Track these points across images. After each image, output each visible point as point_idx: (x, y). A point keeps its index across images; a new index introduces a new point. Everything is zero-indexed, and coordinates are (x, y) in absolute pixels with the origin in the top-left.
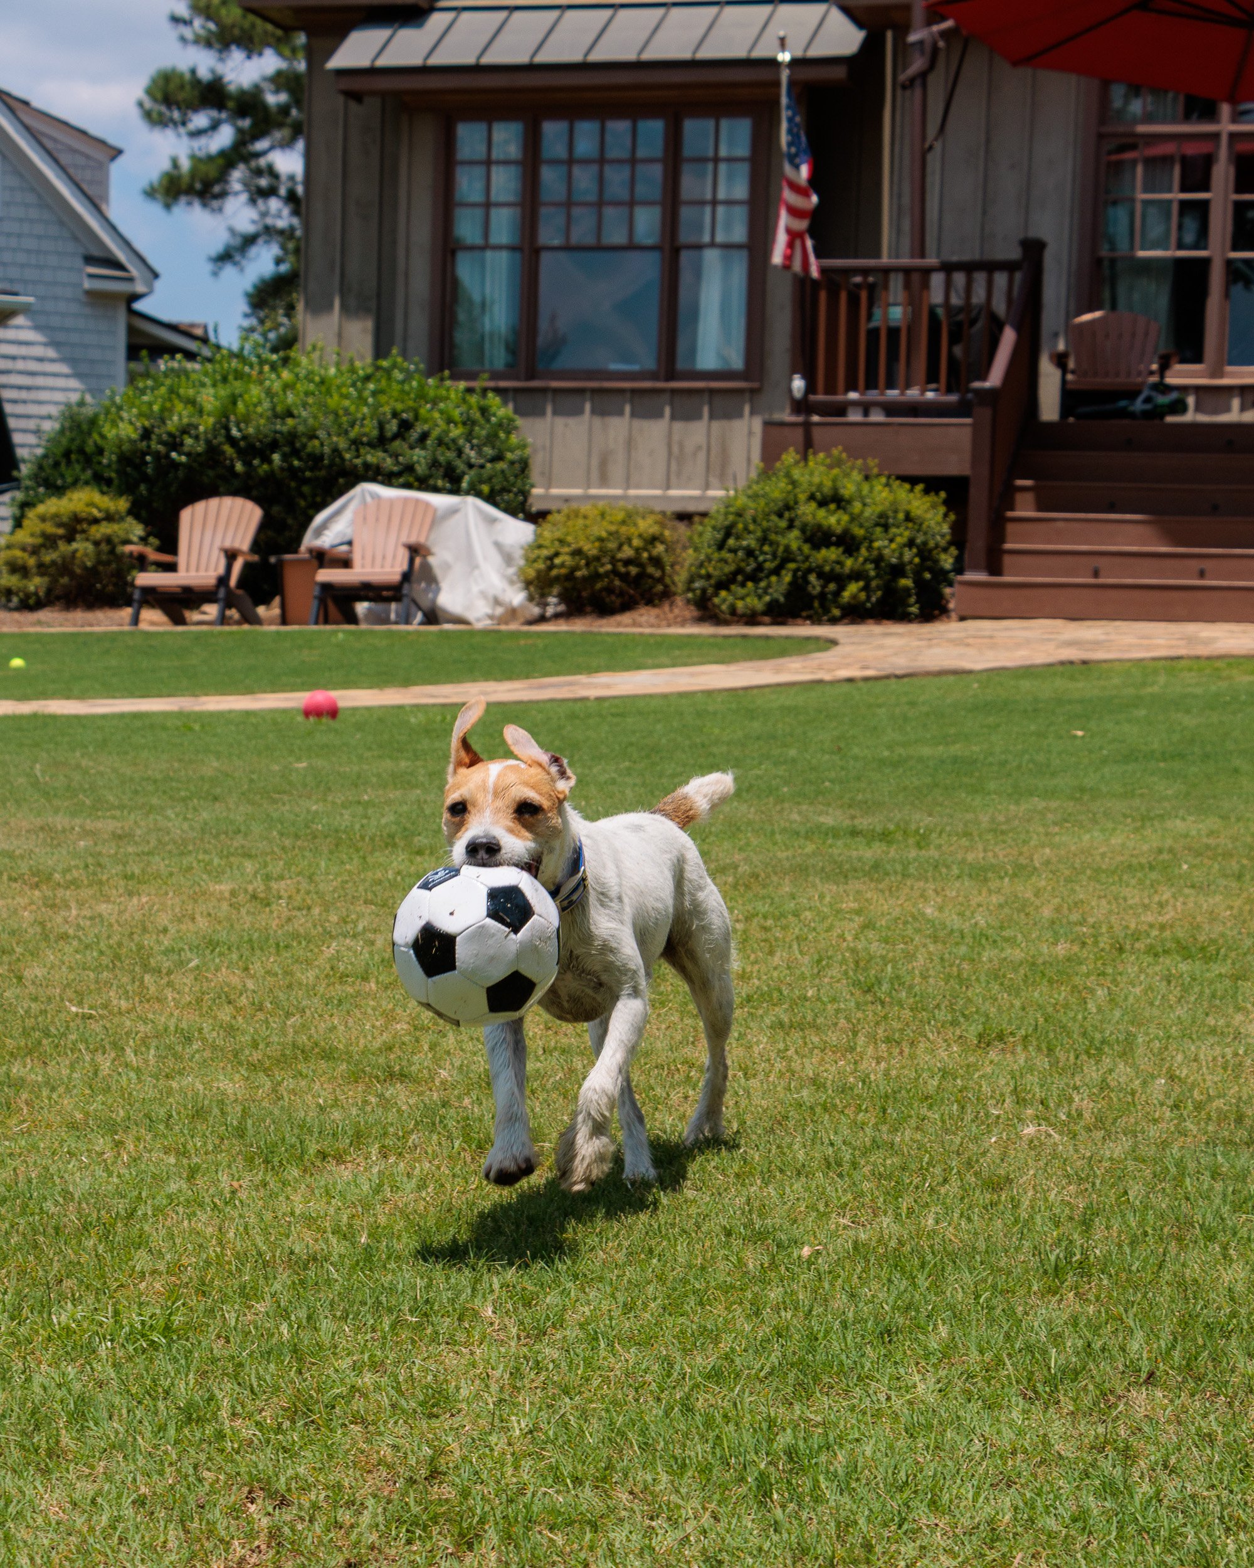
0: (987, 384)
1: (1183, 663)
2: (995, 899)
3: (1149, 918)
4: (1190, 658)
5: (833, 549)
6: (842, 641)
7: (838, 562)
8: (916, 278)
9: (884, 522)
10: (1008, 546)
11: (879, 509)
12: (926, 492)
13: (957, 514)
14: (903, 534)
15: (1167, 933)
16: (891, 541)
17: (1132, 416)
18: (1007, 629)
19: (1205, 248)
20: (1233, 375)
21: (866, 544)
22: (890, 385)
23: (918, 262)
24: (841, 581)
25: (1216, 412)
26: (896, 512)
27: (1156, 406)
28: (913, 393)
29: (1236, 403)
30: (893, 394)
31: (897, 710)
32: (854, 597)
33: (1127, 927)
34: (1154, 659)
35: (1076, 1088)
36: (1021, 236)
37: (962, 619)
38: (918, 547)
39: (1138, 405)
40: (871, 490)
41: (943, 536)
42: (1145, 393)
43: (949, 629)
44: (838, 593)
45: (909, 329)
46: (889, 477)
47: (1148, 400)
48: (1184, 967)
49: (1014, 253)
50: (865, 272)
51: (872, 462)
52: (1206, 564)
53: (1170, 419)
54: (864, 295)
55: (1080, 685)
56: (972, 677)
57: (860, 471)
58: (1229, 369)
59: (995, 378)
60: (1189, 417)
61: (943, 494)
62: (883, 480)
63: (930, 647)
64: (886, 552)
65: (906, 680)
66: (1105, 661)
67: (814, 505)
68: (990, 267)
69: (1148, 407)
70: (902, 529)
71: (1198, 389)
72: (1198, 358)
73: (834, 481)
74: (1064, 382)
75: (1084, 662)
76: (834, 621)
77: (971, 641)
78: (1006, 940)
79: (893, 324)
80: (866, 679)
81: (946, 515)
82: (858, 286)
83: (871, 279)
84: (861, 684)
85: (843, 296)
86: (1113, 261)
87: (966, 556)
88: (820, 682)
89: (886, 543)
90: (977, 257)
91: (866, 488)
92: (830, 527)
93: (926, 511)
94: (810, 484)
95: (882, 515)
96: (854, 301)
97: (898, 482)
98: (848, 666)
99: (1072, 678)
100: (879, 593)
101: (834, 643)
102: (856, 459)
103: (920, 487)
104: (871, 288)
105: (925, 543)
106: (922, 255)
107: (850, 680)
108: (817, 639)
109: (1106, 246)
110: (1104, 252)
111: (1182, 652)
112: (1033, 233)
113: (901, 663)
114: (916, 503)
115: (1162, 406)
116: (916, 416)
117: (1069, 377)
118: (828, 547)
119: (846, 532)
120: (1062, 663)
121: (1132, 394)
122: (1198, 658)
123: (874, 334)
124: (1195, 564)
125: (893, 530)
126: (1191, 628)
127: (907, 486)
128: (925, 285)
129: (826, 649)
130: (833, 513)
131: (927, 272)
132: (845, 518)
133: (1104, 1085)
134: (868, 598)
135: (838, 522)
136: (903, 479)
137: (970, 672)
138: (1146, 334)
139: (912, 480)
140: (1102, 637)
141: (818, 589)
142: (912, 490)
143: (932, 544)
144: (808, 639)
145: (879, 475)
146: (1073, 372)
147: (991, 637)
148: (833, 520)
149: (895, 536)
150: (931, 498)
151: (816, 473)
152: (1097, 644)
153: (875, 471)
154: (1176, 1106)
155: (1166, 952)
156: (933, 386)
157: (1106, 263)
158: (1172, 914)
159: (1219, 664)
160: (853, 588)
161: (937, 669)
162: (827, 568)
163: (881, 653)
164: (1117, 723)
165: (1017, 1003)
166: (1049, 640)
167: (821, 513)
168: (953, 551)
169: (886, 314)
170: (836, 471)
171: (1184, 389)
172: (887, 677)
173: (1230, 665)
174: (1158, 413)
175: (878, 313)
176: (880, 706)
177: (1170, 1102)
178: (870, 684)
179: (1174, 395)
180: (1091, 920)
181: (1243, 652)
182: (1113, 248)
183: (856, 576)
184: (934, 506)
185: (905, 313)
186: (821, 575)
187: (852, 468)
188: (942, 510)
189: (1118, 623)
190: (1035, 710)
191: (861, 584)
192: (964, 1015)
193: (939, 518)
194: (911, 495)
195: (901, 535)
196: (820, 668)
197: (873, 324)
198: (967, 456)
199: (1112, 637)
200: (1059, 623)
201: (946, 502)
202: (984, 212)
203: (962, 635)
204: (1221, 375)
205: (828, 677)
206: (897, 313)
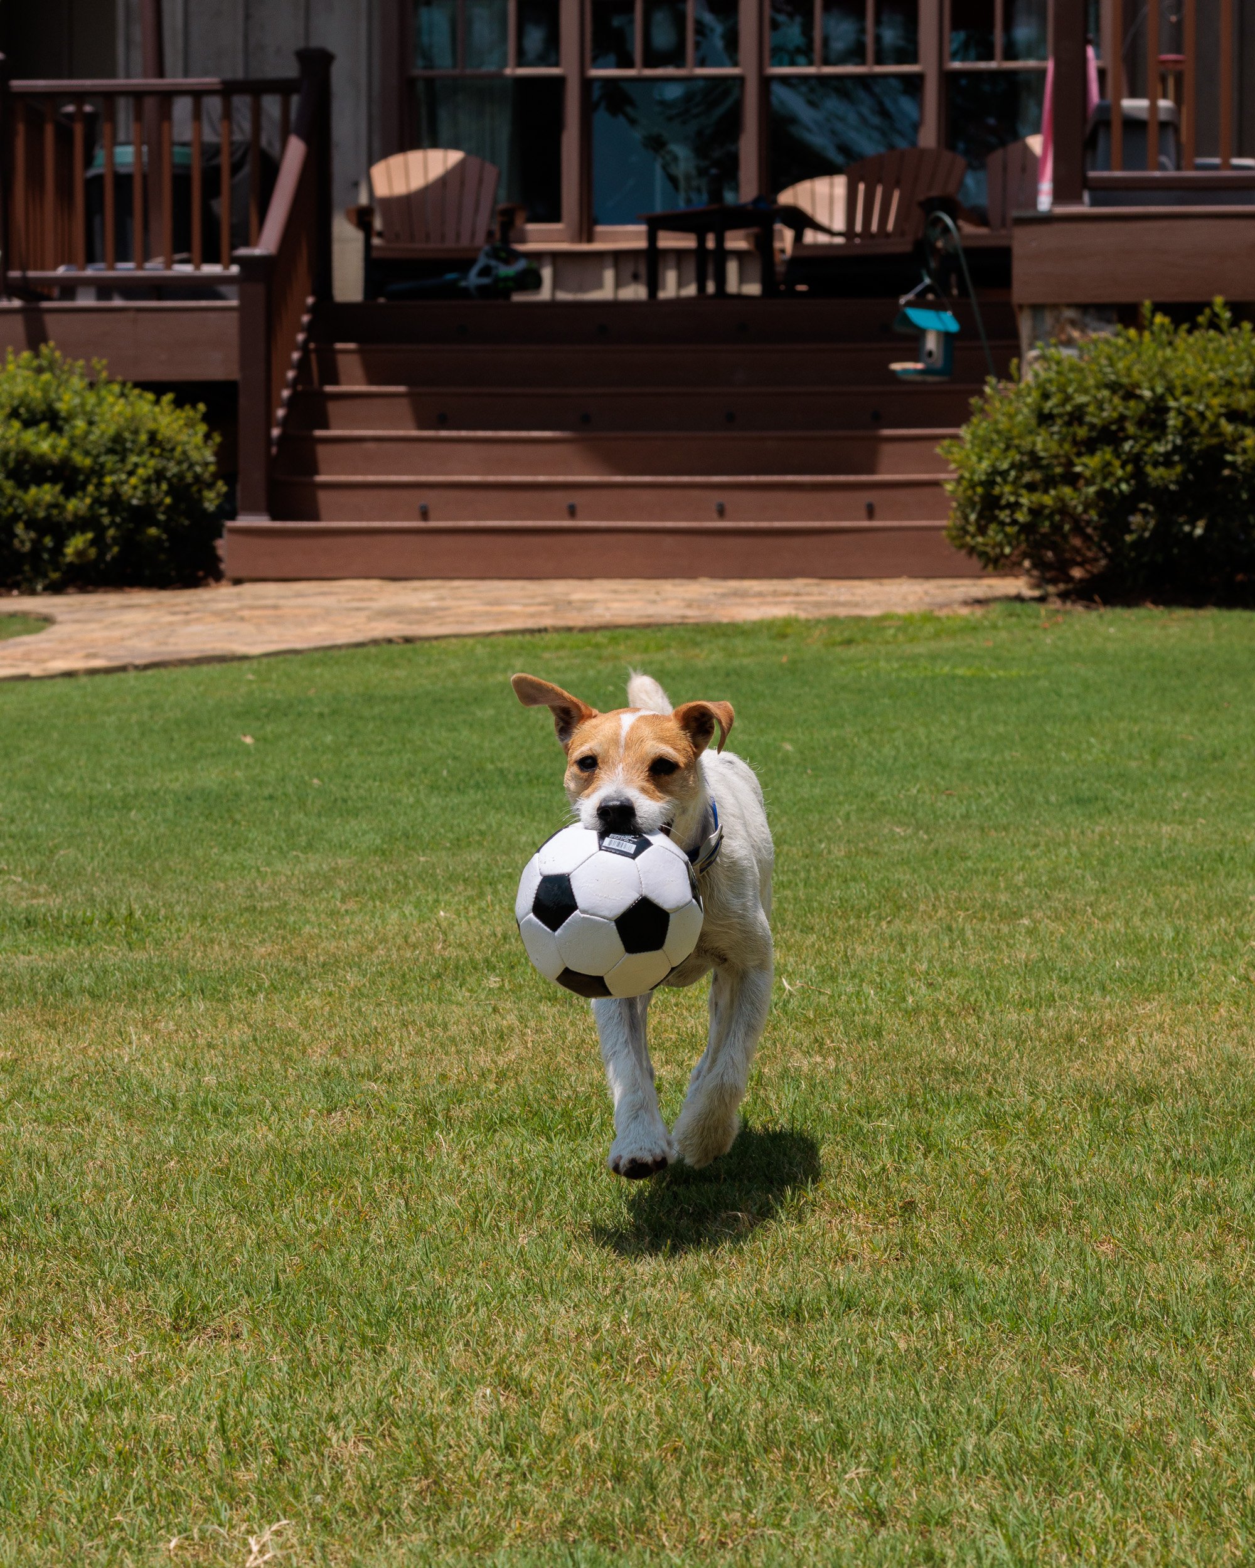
0: (257, 251)
1: (547, 637)
2: (239, 1033)
3: (484, 1059)
4: (557, 630)
5: (47, 487)
6: (60, 618)
7: (55, 505)
8: (150, 103)
9: (118, 446)
10: (321, 478)
11: (111, 431)
12: (178, 404)
13: (223, 435)
14: (148, 465)
15: (509, 1085)
16: (131, 473)
17: (465, 293)
18: (299, 595)
19: (556, 64)
20: (607, 237)
21: (95, 480)
22: (122, 255)
23: (154, 82)
24: (61, 531)
25: (582, 289)
26: (136, 432)
27: (498, 280)
28: (155, 268)
29: (609, 275)
30: (126, 269)
31: (134, 718)
32: (80, 554)
33: (444, 1077)
34: (506, 633)
35: (332, 1418)
36: (301, 44)
37: (237, 582)
38: (169, 481)
39: (473, 279)
40: (100, 401)
41: (206, 464)
42: (482, 261)
43: (220, 596)
44: (58, 550)
45: (145, 177)
46: (123, 384)
47: (485, 271)
48: (536, 1149)
49: (290, 70)
50: (80, 97)
51: (98, 363)
52: (577, 498)
53: (518, 298)
54: (79, 130)
55: (401, 673)
56: (246, 665)
57: (82, 376)
58: (599, 229)
59: (267, 243)
60: (545, 294)
61: (202, 407)
62: (116, 388)
63: (187, 623)
64: (126, 489)
65: (149, 672)
66: (437, 638)
67: (16, 425)
68: (256, 88)
69: (485, 281)
70: (145, 457)
71: (556, 257)
72: (554, 216)
73: (45, 390)
74: (368, 246)
75: (408, 640)
76: (56, 589)
77: (246, 613)
78: (249, 1110)
79: (123, 170)
80: (92, 672)
81: (207, 437)
82: (69, 116)
83: (88, 108)
84: (84, 680)
85: (49, 131)
86: (430, 82)
87: (239, 495)
88: (26, 678)
89: (123, 477)
90: (240, 75)
91: (91, 399)
92: (42, 456)
93: (180, 430)
94: (11, 395)
95: (118, 439)
96: (64, 137)
97: (137, 391)
98: (67, 653)
99: (391, 663)
100: (116, 549)
101: (47, 620)
102: (76, 359)
103: (168, 397)
104: (91, 121)
105: (181, 476)
106: (161, 74)
107: (69, 674)
108: (24, 615)
109: (420, 63)
110: (418, 70)
111: (547, 622)
112: (315, 43)
113: (145, 648)
114: (164, 421)
115: (507, 279)
116: (160, 298)
117: (376, 241)
118: (39, 484)
119: (66, 461)
120: (375, 642)
121: (464, 264)
122: (569, 629)
123: (94, 185)
124: (563, 499)
125: (134, 459)
126: (559, 588)
127: (150, 396)
128: (165, 114)
129: (38, 630)
130: (47, 435)
131: (167, 97)
132: (64, 442)
133: (382, 1412)
134: (101, 554)
135: (54, 447)
136: (144, 386)
137: (244, 658)
138: (480, 181)
139: (158, 388)
140: (434, 604)
141: (28, 546)
142: (157, 402)
143: (189, 477)
144: (12, 615)
145: (109, 382)
146: (380, 235)
147: (275, 607)
148: (45, 446)
149: (136, 465)
150: (188, 411)
151: (19, 380)
152: (426, 612)
153: (104, 375)
154: (509, 1449)
155: (508, 1122)
156: (184, 255)
157: (420, 86)
158: (518, 1049)
159: (600, 638)
160: (77, 543)
161: (195, 655)
162: (41, 514)
163: (117, 633)
164: (453, 729)
165: (251, 1234)
166: (358, 609)
167: (29, 436)
168: (221, 487)
169: (111, 156)
170: (46, 376)
171: (538, 256)
172: (123, 669)
173: (614, 640)
174: (500, 290)
175: (100, 155)
176: (108, 713)
177: (500, 1440)
178: (98, 679)
179: (521, 264)
180: (387, 1067)
181: (633, 620)
182: (430, 65)
183: (81, 524)
184: (190, 424)
185: (138, 154)
186: (29, 525)
187: (71, 372)
188: (202, 428)
189: (456, 583)
190: (334, 712)
191: (90, 535)
192: (153, 1269)
193: (199, 439)
194: (157, 409)
195: (145, 466)
196: (26, 657)
197: (92, 172)
198: (235, 354)
199: (448, 603)
200: (374, 584)
201: (205, 418)
202: (247, 17)
203: (234, 605)
204: (590, 239)
205: (35, 671)
206: (126, 155)
